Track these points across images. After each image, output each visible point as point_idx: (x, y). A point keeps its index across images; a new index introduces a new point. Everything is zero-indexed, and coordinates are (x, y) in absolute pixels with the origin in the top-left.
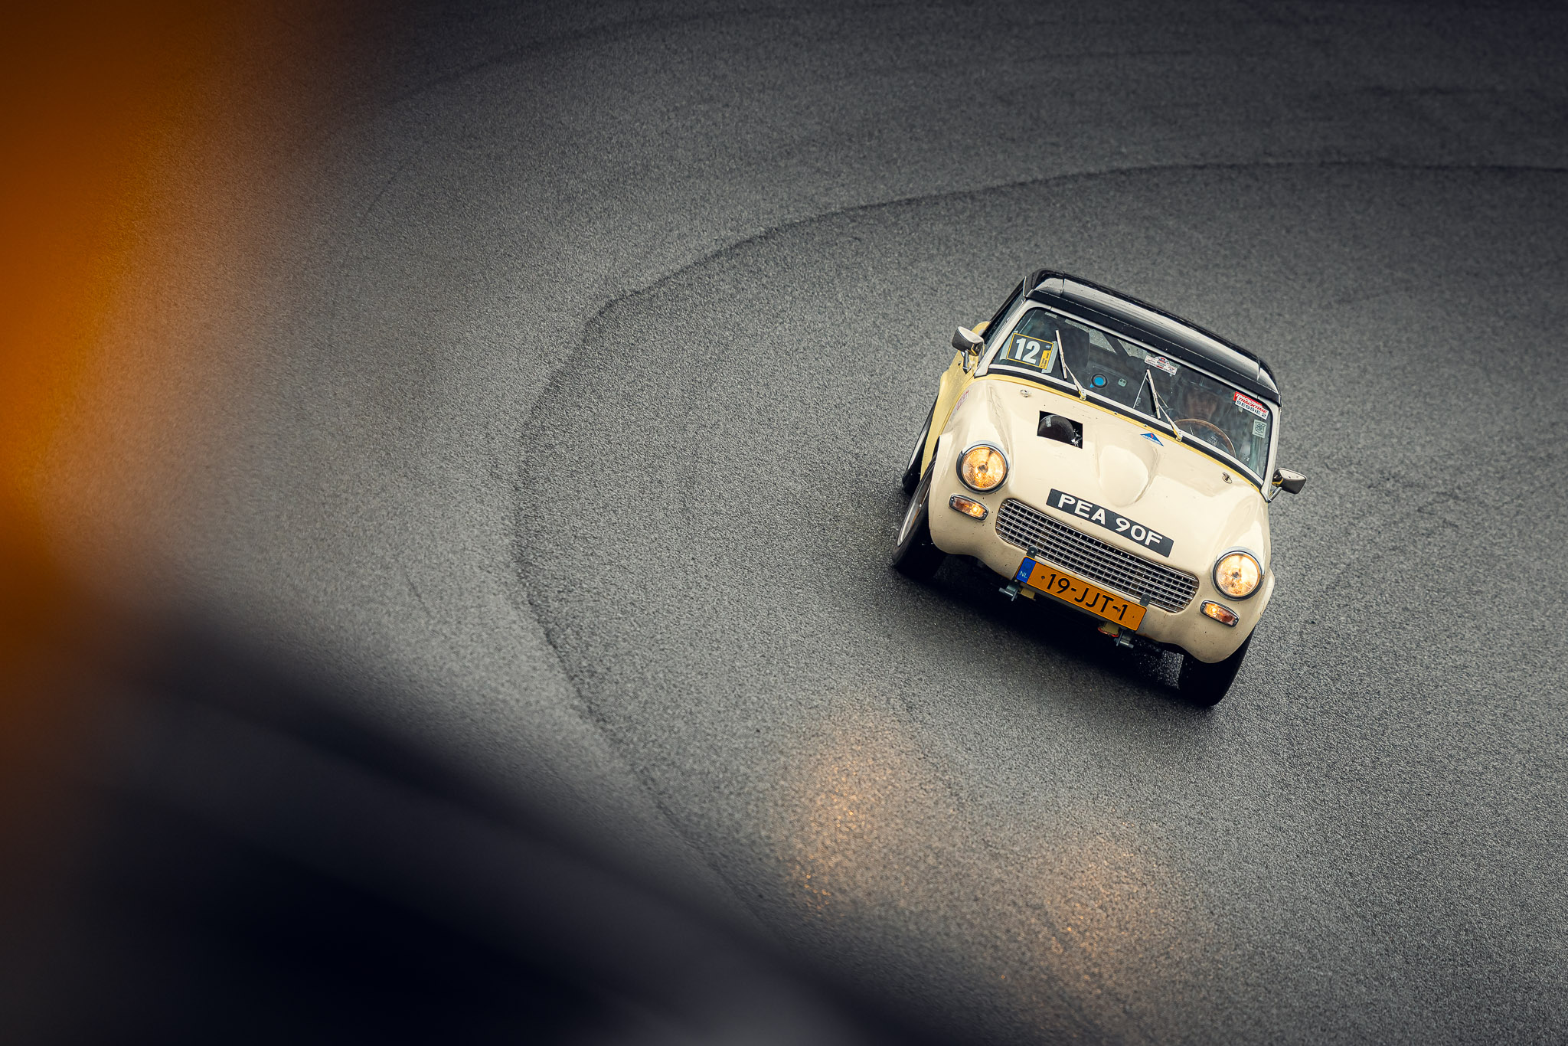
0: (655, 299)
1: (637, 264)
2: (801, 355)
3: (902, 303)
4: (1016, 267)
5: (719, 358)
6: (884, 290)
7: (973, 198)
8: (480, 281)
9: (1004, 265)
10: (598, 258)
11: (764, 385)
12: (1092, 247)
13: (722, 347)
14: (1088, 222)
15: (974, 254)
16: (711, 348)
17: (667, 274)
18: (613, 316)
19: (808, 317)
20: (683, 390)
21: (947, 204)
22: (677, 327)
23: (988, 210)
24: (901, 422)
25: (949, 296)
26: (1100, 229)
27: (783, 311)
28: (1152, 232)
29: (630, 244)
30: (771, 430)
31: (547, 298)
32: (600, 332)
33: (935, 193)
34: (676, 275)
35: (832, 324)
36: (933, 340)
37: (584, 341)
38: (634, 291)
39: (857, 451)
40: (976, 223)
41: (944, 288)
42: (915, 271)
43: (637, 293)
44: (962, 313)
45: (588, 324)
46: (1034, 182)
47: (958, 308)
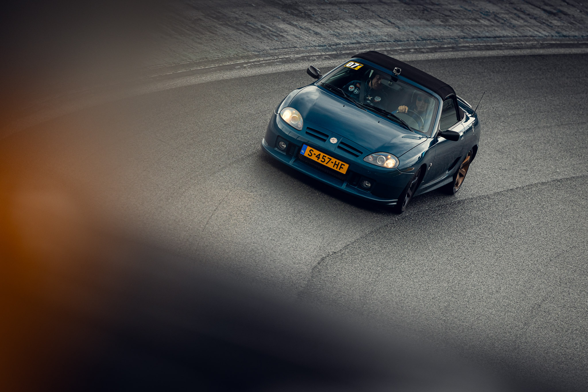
0: (343, 255)
1: (334, 240)
2: (414, 276)
3: (460, 248)
4: (512, 228)
5: (376, 280)
6: (451, 243)
7: (489, 198)
8: (261, 252)
9: (506, 228)
10: (315, 238)
11: (398, 291)
12: (547, 216)
13: (377, 275)
14: (544, 205)
15: (491, 224)
16: (372, 276)
17: (348, 243)
18: (325, 264)
19: (416, 258)
20: (360, 296)
21: (477, 202)
22: (355, 267)
23: (496, 203)
24: (464, 304)
25: (481, 243)
26: (550, 208)
27: (404, 256)
28: (575, 208)
29: (330, 230)
30: (403, 312)
31: (293, 258)
32: (319, 272)
33: (471, 197)
34: (352, 243)
35: (428, 261)
36: (475, 264)
37: (312, 277)
38: (333, 252)
39: (444, 318)
40: (491, 209)
41: (479, 240)
42: (464, 234)
43: (335, 253)
44: (488, 251)
45: (313, 269)
46: (517, 188)
47: (487, 249)
